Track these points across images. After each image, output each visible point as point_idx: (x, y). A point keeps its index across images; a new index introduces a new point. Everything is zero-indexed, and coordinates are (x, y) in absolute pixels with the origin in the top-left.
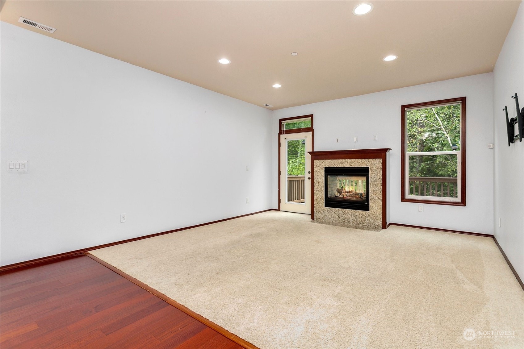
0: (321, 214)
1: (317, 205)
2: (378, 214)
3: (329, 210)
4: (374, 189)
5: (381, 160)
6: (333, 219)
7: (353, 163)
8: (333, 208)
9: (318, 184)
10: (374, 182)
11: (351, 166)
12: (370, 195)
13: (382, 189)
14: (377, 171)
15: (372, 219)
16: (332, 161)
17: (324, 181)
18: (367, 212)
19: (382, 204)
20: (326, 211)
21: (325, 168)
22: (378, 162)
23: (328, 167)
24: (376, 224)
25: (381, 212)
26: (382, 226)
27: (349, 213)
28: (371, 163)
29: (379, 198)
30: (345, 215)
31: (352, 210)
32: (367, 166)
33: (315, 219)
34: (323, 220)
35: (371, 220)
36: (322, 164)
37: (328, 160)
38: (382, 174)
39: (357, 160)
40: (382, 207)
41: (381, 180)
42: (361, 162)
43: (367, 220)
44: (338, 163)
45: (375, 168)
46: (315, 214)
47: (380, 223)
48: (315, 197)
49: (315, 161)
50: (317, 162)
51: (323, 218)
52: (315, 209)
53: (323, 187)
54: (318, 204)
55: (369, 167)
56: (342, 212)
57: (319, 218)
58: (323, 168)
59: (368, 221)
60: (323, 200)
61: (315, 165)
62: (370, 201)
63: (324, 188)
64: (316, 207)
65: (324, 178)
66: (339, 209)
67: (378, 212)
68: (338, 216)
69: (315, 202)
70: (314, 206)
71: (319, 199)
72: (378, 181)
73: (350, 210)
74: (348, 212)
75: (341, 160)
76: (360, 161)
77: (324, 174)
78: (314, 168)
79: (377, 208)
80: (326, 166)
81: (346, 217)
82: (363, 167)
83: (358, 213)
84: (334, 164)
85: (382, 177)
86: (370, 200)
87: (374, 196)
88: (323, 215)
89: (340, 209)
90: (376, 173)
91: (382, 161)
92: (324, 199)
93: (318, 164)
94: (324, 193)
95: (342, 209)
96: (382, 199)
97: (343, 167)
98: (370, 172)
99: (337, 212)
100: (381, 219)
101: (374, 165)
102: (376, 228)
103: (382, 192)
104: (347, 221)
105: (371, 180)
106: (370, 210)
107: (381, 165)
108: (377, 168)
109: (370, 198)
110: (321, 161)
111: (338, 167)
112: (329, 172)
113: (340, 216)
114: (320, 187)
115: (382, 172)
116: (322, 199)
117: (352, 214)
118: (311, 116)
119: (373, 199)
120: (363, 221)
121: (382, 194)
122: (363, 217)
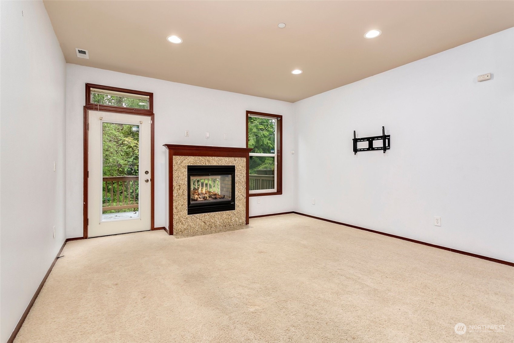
0: (182, 225)
1: (177, 215)
2: (242, 211)
3: (193, 217)
4: (240, 188)
6: (198, 227)
7: (220, 161)
8: (198, 215)
9: (178, 187)
10: (239, 181)
11: (218, 165)
12: (236, 194)
13: (246, 187)
14: (242, 170)
15: (237, 217)
16: (197, 158)
17: (186, 183)
18: (233, 211)
19: (245, 201)
20: (190, 220)
21: (188, 166)
22: (242, 161)
23: (192, 165)
24: (241, 221)
25: (245, 209)
26: (245, 222)
27: (216, 216)
28: (236, 162)
29: (243, 196)
30: (211, 220)
31: (219, 212)
32: (234, 165)
33: (174, 233)
34: (186, 232)
35: (236, 219)
36: (184, 161)
37: (192, 157)
38: (245, 172)
39: (224, 158)
40: (245, 204)
41: (245, 178)
42: (228, 161)
44: (204, 161)
45: (240, 167)
46: (174, 227)
47: (244, 219)
48: (174, 204)
49: (174, 157)
50: (177, 159)
51: (185, 229)
52: (174, 220)
53: (185, 190)
54: (178, 213)
55: (235, 166)
56: (208, 217)
57: (180, 230)
58: (186, 166)
59: (234, 221)
60: (185, 207)
61: (174, 162)
62: (236, 200)
63: (187, 192)
64: (175, 217)
65: (186, 179)
66: (205, 214)
67: (243, 209)
68: (204, 222)
69: (175, 210)
70: (174, 216)
71: (181, 206)
72: (242, 179)
73: (217, 213)
74: (215, 215)
75: (207, 157)
76: (227, 159)
77: (187, 174)
78: (173, 167)
79: (241, 205)
80: (190, 164)
81: (213, 221)
82: (230, 165)
83: (225, 214)
84: (199, 162)
85: (246, 176)
86: (235, 198)
87: (239, 194)
88: (186, 225)
89: (206, 214)
90: (241, 172)
91: (245, 160)
92: (187, 206)
93: (179, 162)
94: (187, 198)
95: (209, 213)
96: (245, 196)
97: (210, 165)
98: (236, 171)
99: (203, 219)
100: (245, 215)
101: (240, 164)
102: (240, 226)
103: (245, 190)
104: (214, 226)
105: (236, 179)
106: (236, 209)
107: (245, 164)
108: (242, 167)
110: (182, 157)
111: (204, 165)
112: (193, 171)
113: (206, 222)
114: (181, 192)
115: (245, 171)
116: (184, 206)
117: (219, 216)
118: (151, 95)
119: (239, 197)
120: (229, 221)
121: (246, 191)
122: (229, 217)
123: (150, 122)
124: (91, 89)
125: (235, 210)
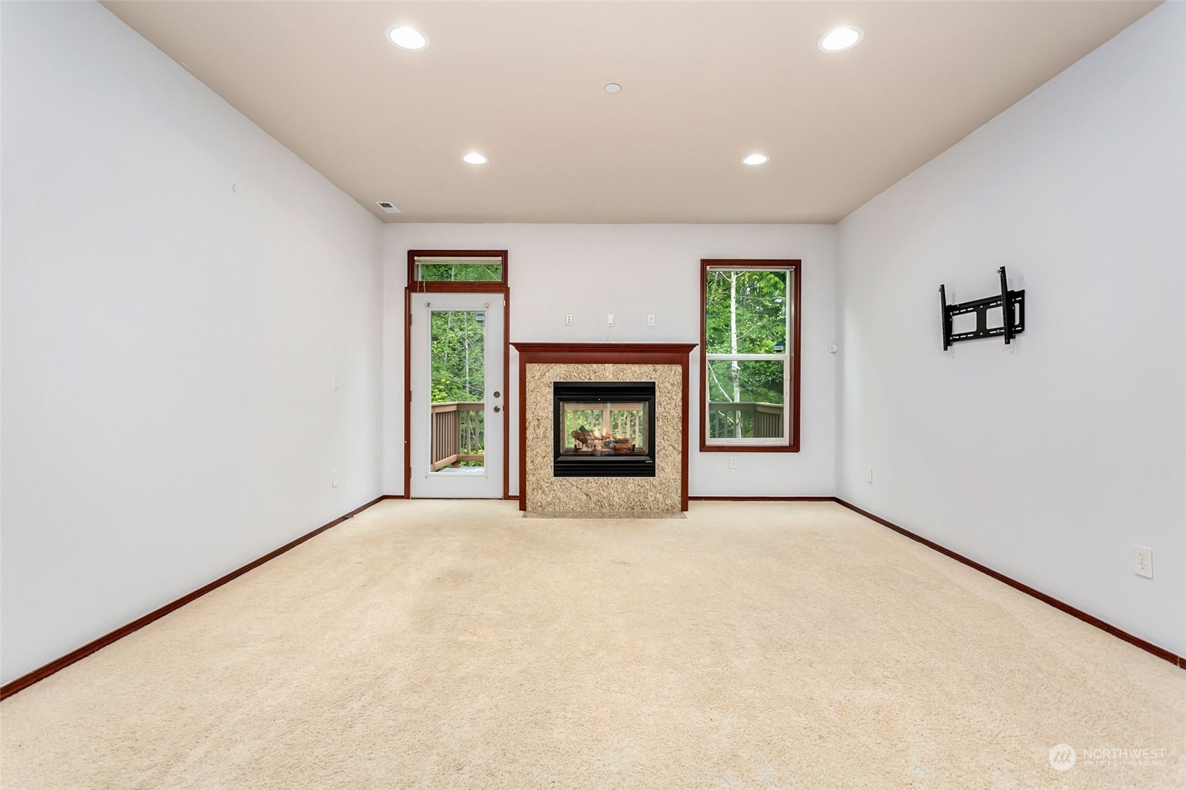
0: (543, 496)
1: (534, 474)
2: (672, 481)
3: (564, 482)
4: (666, 430)
5: (679, 368)
6: (574, 503)
7: (622, 374)
8: (575, 478)
9: (537, 423)
10: (665, 414)
11: (616, 381)
12: (657, 443)
13: (681, 428)
14: (671, 391)
15: (660, 493)
16: (572, 367)
17: (551, 415)
18: (651, 478)
19: (680, 459)
20: (558, 486)
21: (554, 382)
22: (673, 373)
23: (562, 381)
24: (669, 502)
25: (679, 476)
26: (680, 506)
27: (612, 485)
28: (658, 373)
29: (675, 448)
30: (602, 491)
31: (619, 478)
32: (652, 381)
33: (529, 508)
34: (550, 509)
35: (658, 496)
36: (547, 374)
37: (562, 365)
38: (681, 396)
39: (630, 366)
40: (680, 465)
41: (680, 410)
42: (638, 372)
43: (650, 497)
44: (587, 372)
45: (667, 384)
46: (528, 497)
47: (677, 498)
48: (529, 454)
49: (528, 366)
50: (534, 370)
51: (549, 504)
52: (527, 484)
53: (549, 429)
54: (535, 472)
55: (655, 383)
56: (595, 485)
57: (539, 504)
58: (551, 383)
59: (652, 499)
60: (549, 462)
61: (528, 376)
62: (656, 455)
63: (552, 432)
64: (530, 479)
65: (551, 408)
66: (589, 478)
67: (674, 477)
68: (587, 495)
69: (529, 466)
70: (527, 476)
71: (540, 458)
72: (672, 411)
73: (614, 478)
74: (610, 482)
75: (593, 365)
76: (636, 368)
77: (552, 397)
78: (527, 384)
79: (670, 468)
80: (558, 378)
81: (605, 494)
82: (643, 381)
83: (632, 483)
84: (576, 375)
85: (681, 404)
86: (656, 452)
87: (665, 444)
88: (551, 496)
89: (591, 479)
90: (670, 395)
91: (681, 370)
92: (552, 459)
93: (538, 375)
94: (553, 444)
95: (596, 478)
96: (680, 449)
97: (598, 381)
98: (657, 394)
99: (584, 487)
100: (680, 490)
101: (665, 377)
102: (668, 512)
103: (680, 435)
104: (607, 505)
105: (659, 410)
106: (656, 475)
107: (679, 378)
108: (672, 385)
109: (657, 448)
110: (544, 367)
111: (587, 381)
112: (565, 393)
113: (591, 494)
114: (541, 431)
115: (680, 393)
116: (546, 458)
117: (619, 487)
118: (503, 254)
119: (664, 451)
120: (642, 499)
121: (681, 439)
122: (642, 490)
123: (503, 303)
124: (416, 258)
125: (654, 476)
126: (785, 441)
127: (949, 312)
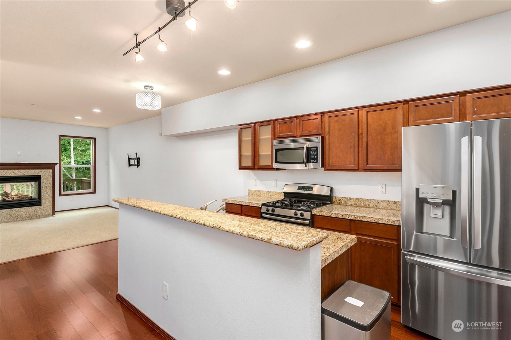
2: (48, 206)
4: (46, 190)
5: (51, 171)
7: (26, 173)
10: (45, 185)
11: (24, 175)
12: (42, 195)
13: (52, 189)
14: (48, 178)
18: (40, 206)
19: (52, 199)
22: (49, 172)
24: (47, 213)
25: (51, 205)
26: (52, 214)
28: (42, 172)
29: (49, 196)
30: (17, 213)
31: (25, 208)
32: (40, 175)
35: (43, 212)
39: (30, 170)
40: (52, 201)
41: (51, 184)
42: (34, 172)
43: (39, 212)
44: (11, 173)
45: (46, 176)
47: (51, 212)
55: (41, 175)
56: (14, 211)
62: (42, 199)
66: (11, 209)
68: (10, 215)
72: (48, 184)
73: (23, 208)
74: (21, 209)
75: (13, 170)
76: (33, 171)
79: (48, 202)
81: (19, 214)
82: (36, 175)
83: (32, 209)
85: (52, 182)
86: (42, 197)
87: (46, 195)
95: (14, 209)
96: (52, 196)
97: (15, 175)
98: (42, 179)
99: (9, 212)
100: (52, 209)
101: (46, 174)
102: (47, 216)
103: (52, 191)
104: (20, 217)
105: (42, 184)
106: (42, 205)
107: (51, 174)
108: (48, 176)
109: (42, 196)
113: (12, 215)
115: (52, 178)
117: (26, 210)
119: (45, 197)
120: (36, 213)
121: (52, 193)
122: (36, 211)
125: (41, 205)
126: (91, 190)
127: (129, 159)
